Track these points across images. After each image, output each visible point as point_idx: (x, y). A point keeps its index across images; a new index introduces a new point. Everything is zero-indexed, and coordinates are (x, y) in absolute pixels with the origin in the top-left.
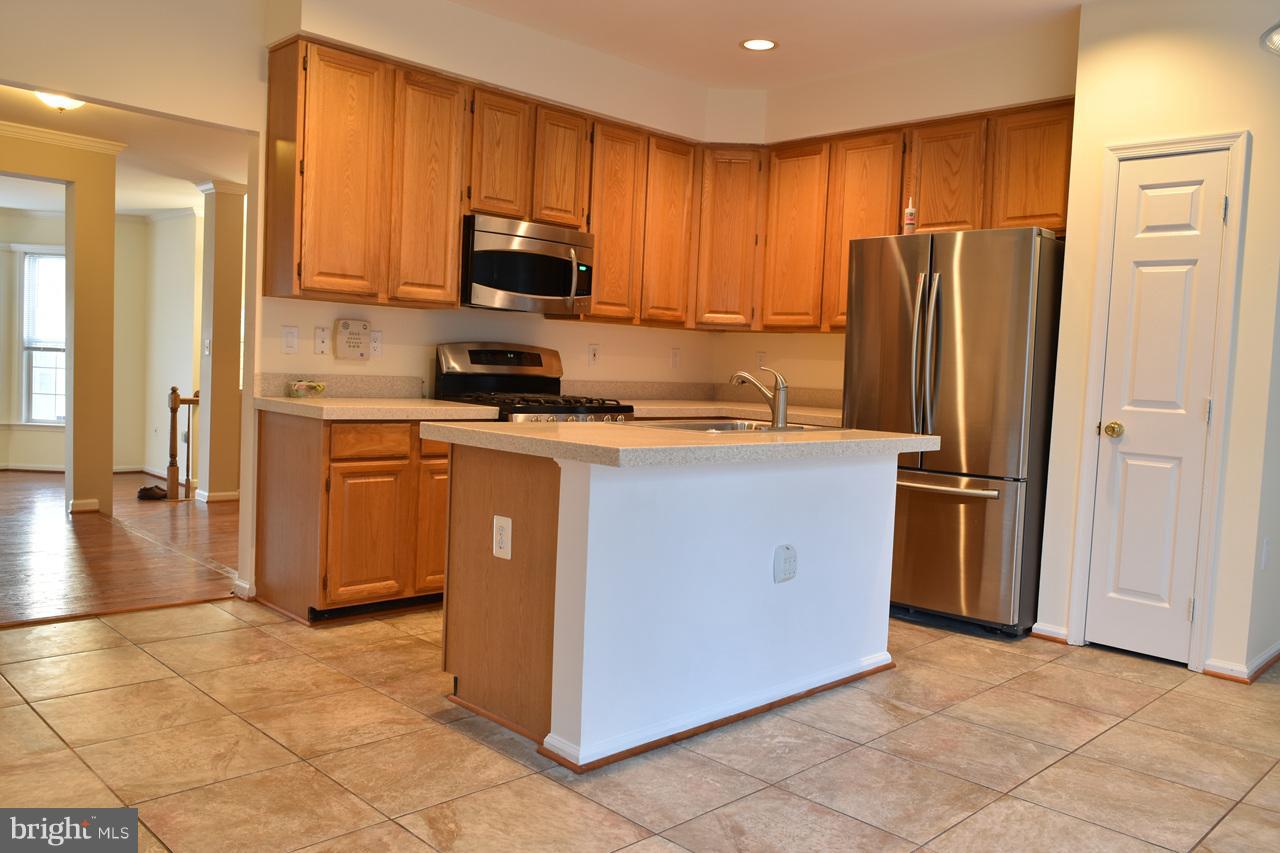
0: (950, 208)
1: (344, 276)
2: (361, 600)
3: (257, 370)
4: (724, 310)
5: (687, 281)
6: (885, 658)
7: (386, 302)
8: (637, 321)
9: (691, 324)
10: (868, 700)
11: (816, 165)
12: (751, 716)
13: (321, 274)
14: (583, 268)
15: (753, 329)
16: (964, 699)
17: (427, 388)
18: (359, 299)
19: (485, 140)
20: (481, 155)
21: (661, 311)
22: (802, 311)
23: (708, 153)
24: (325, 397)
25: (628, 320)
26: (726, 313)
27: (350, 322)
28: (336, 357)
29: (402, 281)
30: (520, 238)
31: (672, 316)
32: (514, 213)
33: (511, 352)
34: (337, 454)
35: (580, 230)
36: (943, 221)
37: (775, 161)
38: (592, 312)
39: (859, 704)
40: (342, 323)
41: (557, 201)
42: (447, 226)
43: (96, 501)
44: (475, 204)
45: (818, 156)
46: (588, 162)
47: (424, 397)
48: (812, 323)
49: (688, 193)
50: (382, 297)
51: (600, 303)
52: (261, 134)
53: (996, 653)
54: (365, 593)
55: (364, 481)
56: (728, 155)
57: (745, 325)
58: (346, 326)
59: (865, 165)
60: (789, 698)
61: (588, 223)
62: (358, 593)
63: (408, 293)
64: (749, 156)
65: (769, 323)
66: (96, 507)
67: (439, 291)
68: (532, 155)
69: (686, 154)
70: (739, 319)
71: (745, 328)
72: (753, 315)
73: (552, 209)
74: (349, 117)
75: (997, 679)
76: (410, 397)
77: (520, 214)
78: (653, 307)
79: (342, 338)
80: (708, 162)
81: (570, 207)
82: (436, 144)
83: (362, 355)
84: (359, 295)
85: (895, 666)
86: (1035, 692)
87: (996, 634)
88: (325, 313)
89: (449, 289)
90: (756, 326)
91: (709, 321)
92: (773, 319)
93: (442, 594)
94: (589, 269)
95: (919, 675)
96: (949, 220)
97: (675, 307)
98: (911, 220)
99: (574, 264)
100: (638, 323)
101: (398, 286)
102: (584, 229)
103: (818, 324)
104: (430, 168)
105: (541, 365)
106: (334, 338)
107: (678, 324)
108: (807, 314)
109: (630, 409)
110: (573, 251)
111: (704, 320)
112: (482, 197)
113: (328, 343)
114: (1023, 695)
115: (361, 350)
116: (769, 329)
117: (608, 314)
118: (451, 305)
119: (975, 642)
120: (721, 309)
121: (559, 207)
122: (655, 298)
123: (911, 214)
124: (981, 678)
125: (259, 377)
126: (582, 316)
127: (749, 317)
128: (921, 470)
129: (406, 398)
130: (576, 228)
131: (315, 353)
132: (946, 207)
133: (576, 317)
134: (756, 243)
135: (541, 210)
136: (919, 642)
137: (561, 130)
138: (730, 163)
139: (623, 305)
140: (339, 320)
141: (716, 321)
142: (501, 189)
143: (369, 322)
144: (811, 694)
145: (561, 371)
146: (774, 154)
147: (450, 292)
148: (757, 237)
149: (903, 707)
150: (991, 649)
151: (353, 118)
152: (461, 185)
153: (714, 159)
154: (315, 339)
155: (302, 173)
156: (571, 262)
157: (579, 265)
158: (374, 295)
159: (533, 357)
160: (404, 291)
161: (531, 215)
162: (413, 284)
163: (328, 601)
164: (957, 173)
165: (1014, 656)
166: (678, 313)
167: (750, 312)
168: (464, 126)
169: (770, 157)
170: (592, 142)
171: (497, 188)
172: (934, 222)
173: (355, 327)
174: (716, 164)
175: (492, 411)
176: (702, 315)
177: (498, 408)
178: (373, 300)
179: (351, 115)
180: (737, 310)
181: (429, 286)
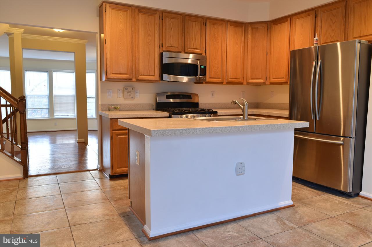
0: (332, 36)
1: (121, 74)
2: (124, 173)
3: (100, 103)
4: (256, 78)
5: (243, 69)
6: (290, 202)
7: (135, 81)
8: (225, 83)
9: (245, 83)
10: (275, 219)
11: (286, 26)
12: (226, 222)
13: (113, 74)
14: (202, 67)
15: (266, 84)
16: (315, 222)
17: (155, 107)
18: (126, 80)
19: (167, 28)
20: (166, 33)
21: (233, 80)
22: (282, 77)
23: (249, 25)
24: (120, 111)
25: (221, 83)
26: (257, 79)
27: (128, 88)
28: (124, 99)
29: (140, 75)
30: (190, 59)
31: (238, 81)
32: (178, 51)
33: (181, 95)
34: (114, 128)
35: (202, 55)
36: (330, 41)
37: (273, 26)
38: (207, 81)
39: (271, 221)
40: (126, 88)
41: (194, 45)
42: (155, 57)
43: (84, 139)
44: (164, 49)
45: (286, 23)
46: (204, 32)
47: (153, 110)
48: (285, 81)
49: (243, 39)
50: (134, 80)
51: (210, 78)
52: (98, 33)
53: (340, 203)
54: (126, 170)
55: (124, 136)
56: (256, 26)
57: (263, 83)
58: (126, 89)
59: (302, 24)
60: (244, 216)
61: (205, 52)
62: (123, 170)
63: (142, 78)
64: (264, 25)
65: (271, 82)
66: (84, 141)
67: (152, 77)
68: (184, 31)
69: (241, 27)
70: (262, 81)
71: (264, 84)
72: (266, 79)
73: (192, 49)
74: (120, 25)
75: (334, 214)
76: (149, 110)
77: (180, 51)
78: (230, 78)
79: (126, 93)
80: (250, 28)
81: (198, 47)
82: (150, 31)
83: (132, 97)
84: (126, 79)
85: (294, 206)
86: (347, 221)
87: (344, 195)
88: (121, 85)
89: (156, 76)
90: (268, 83)
91: (251, 82)
92: (273, 80)
93: (128, 174)
94: (205, 67)
95: (302, 210)
96: (332, 41)
97: (239, 78)
98: (316, 42)
99: (199, 66)
100: (225, 84)
101: (139, 76)
102: (204, 54)
103: (287, 81)
104: (148, 38)
105: (191, 99)
106: (123, 93)
107: (241, 83)
108: (283, 78)
109: (216, 112)
110: (199, 62)
111: (249, 82)
112: (167, 46)
113: (122, 94)
114: (341, 222)
115: (132, 96)
116: (272, 84)
117: (214, 81)
118: (157, 81)
119: (333, 197)
120: (255, 78)
121: (194, 48)
122: (231, 75)
123: (316, 40)
124: (327, 213)
125: (100, 105)
126: (204, 82)
127: (265, 80)
128: (315, 133)
129: (148, 110)
130: (201, 54)
131: (118, 98)
132: (331, 36)
133: (202, 83)
134: (267, 55)
135: (188, 49)
136: (310, 196)
137: (194, 23)
138: (257, 28)
139: (219, 78)
140: (124, 87)
141: (253, 82)
142: (173, 43)
143: (134, 87)
144: (254, 215)
145: (199, 100)
146: (272, 24)
147: (157, 77)
148: (267, 52)
149: (287, 224)
150: (339, 201)
151: (121, 25)
152: (159, 43)
153: (252, 27)
154: (117, 93)
155: (106, 43)
156: (197, 65)
157: (201, 66)
158: (131, 79)
159: (188, 96)
160: (141, 77)
161: (184, 51)
162: (144, 75)
163: (113, 173)
164: (335, 22)
165: (347, 205)
166: (240, 80)
167: (265, 79)
168: (159, 24)
169: (271, 25)
170: (206, 26)
171: (172, 43)
172: (326, 42)
173: (129, 89)
174: (252, 28)
175: (167, 114)
176: (248, 80)
177: (169, 113)
178: (131, 81)
179: (121, 24)
180: (260, 78)
181: (149, 75)
